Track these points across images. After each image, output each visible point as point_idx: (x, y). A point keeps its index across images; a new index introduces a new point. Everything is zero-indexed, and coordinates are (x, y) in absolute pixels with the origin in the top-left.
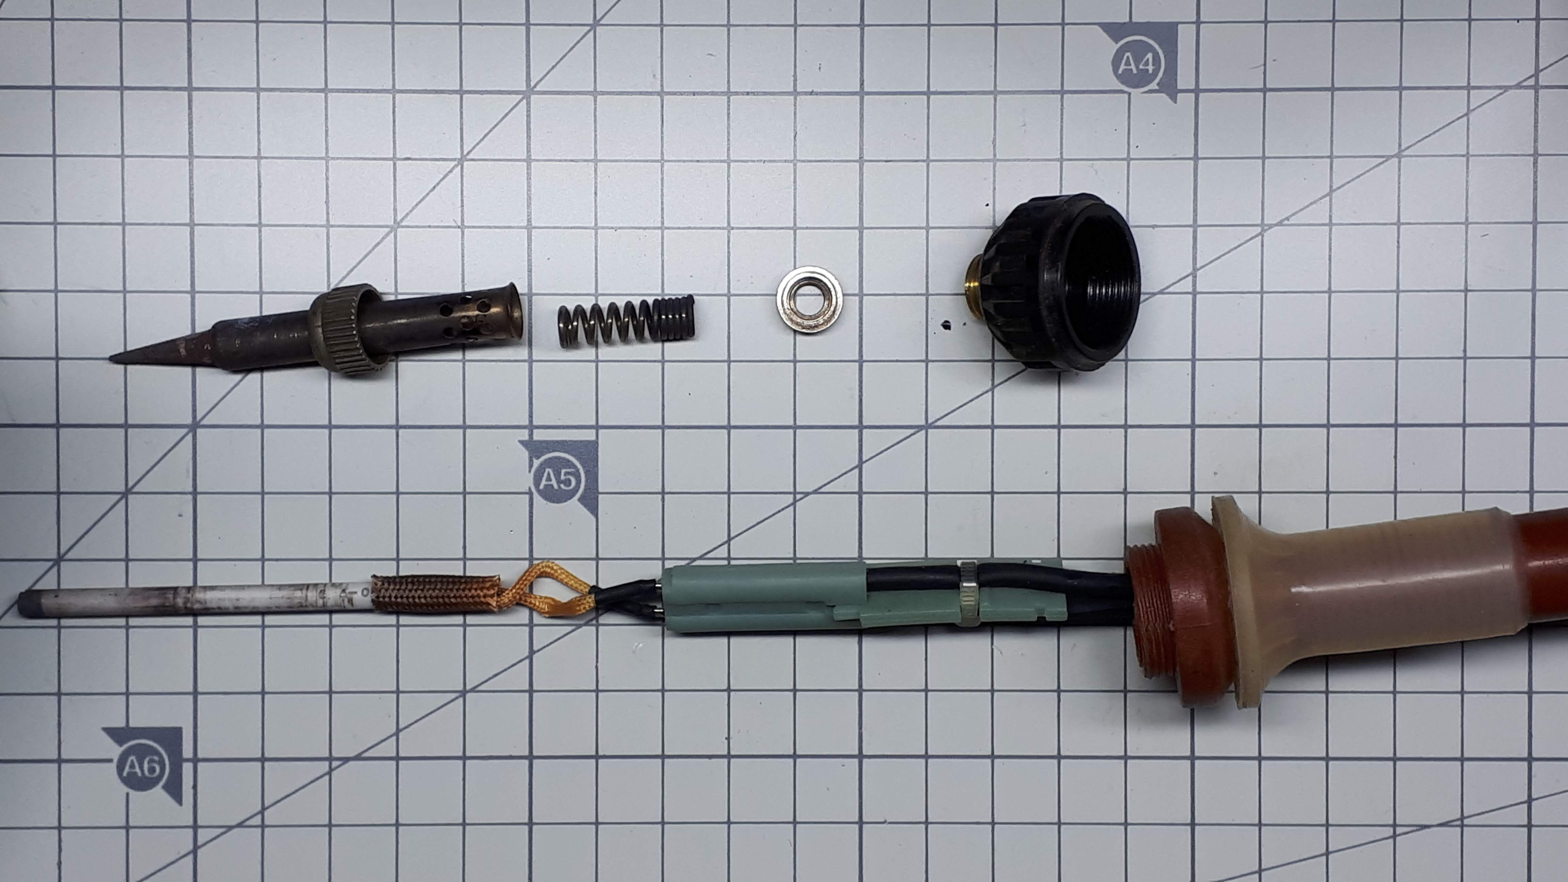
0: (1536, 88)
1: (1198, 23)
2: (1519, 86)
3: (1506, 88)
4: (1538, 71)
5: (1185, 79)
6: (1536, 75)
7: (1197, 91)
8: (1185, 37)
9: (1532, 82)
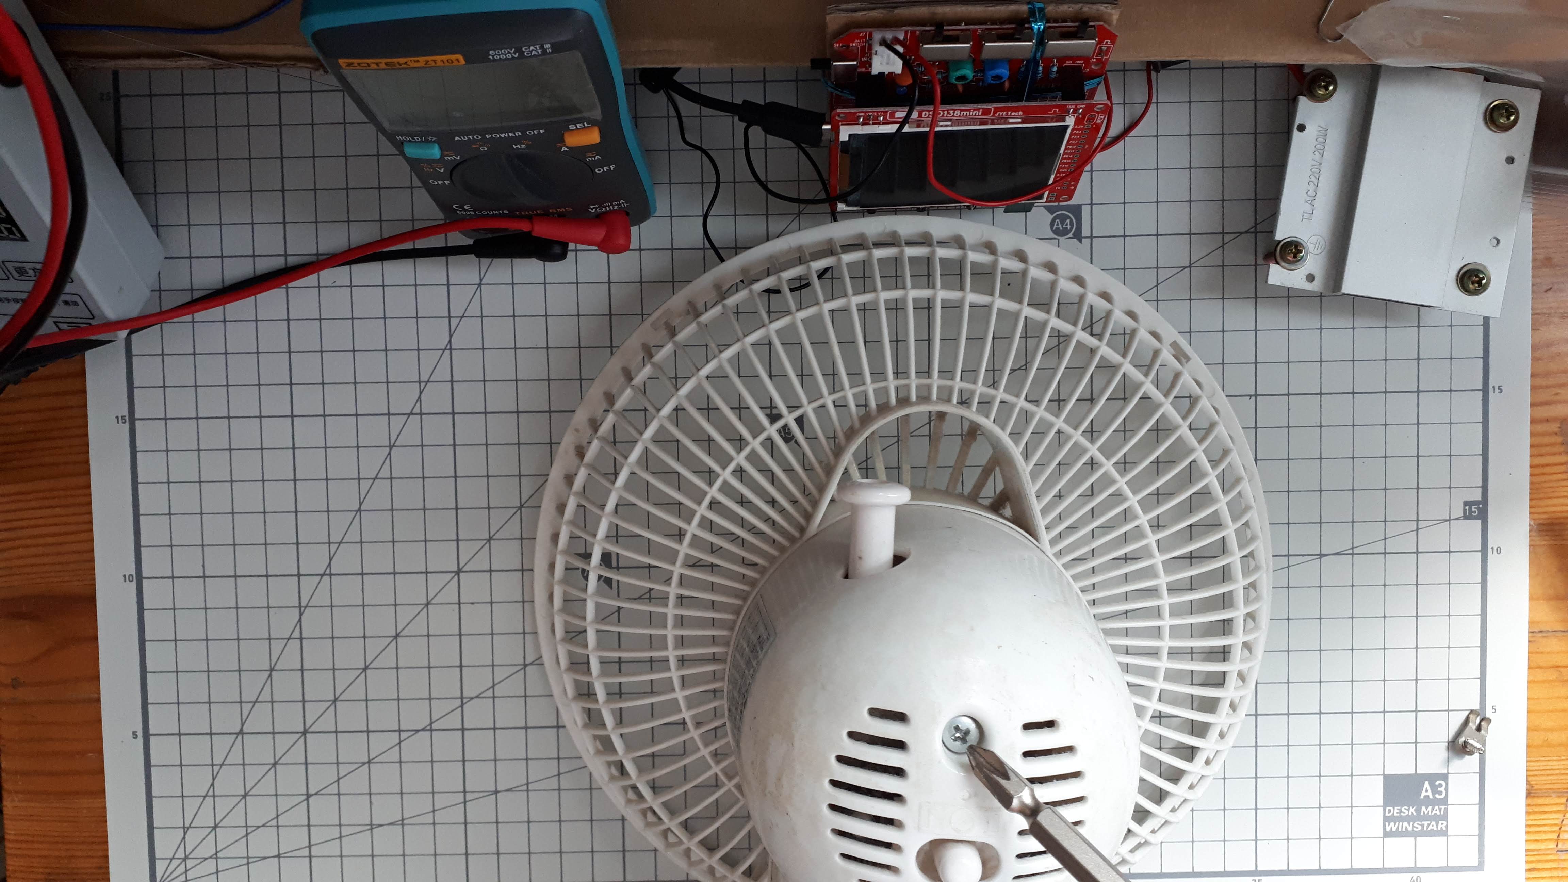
0: (1256, 233)
1: (1091, 204)
2: (1247, 232)
3: (1241, 233)
4: (1256, 224)
5: (1086, 232)
6: (1255, 227)
7: (1092, 237)
8: (1085, 212)
9: (1253, 230)
